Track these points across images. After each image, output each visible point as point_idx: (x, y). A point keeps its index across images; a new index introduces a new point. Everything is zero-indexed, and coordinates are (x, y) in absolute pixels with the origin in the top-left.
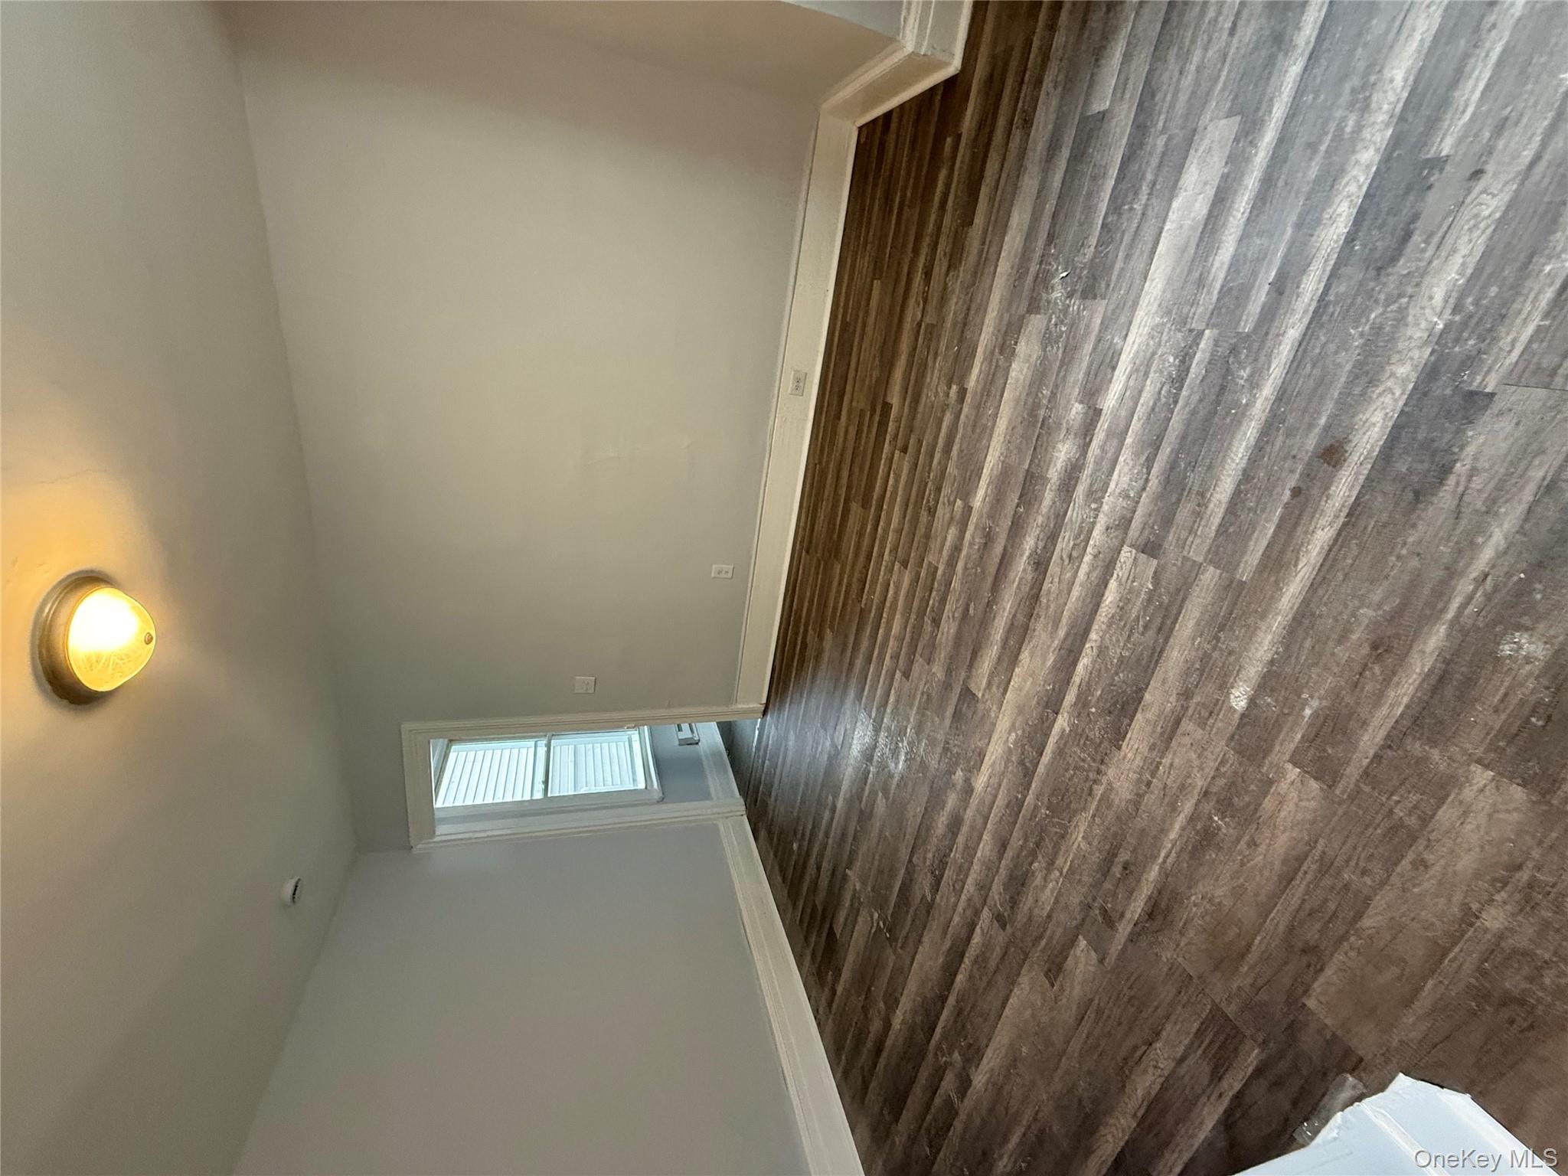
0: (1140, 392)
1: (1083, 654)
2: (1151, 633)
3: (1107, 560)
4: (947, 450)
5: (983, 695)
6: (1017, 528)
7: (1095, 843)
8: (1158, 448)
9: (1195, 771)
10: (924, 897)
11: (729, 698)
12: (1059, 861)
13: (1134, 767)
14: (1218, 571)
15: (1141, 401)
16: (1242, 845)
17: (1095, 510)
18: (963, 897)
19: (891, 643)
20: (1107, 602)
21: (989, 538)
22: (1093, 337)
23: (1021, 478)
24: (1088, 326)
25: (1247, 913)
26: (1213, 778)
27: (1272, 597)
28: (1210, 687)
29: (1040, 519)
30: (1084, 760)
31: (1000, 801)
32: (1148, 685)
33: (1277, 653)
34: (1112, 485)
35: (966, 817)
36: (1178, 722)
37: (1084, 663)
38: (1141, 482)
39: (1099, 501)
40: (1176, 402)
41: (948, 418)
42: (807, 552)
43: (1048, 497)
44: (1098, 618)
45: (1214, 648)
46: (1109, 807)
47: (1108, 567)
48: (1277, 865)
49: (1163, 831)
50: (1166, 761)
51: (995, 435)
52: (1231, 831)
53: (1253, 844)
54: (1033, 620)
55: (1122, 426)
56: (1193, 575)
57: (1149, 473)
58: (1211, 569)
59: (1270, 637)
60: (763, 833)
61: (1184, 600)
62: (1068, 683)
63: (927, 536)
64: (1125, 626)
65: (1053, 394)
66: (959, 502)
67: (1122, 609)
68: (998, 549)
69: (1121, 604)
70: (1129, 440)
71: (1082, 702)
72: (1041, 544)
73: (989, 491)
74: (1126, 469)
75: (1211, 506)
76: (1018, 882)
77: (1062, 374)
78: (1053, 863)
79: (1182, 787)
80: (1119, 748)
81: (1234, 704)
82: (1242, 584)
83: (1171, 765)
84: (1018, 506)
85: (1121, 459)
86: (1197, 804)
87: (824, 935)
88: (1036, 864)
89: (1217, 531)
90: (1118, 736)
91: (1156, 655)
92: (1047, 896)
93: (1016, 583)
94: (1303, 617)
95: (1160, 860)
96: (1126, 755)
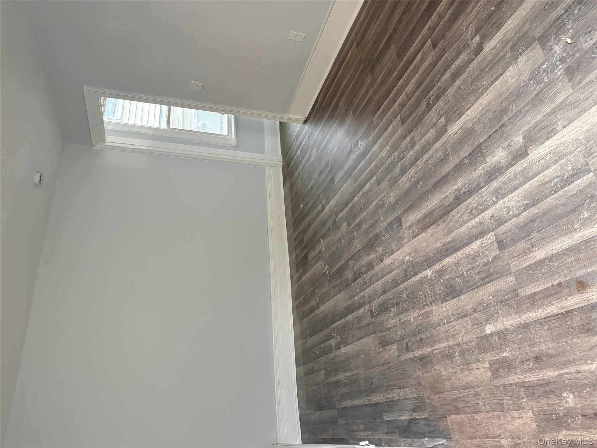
0: (548, 167)
1: (451, 256)
2: (478, 277)
3: (483, 230)
4: (455, 77)
5: (405, 229)
6: (459, 168)
7: (416, 323)
8: (534, 205)
9: (461, 335)
10: (347, 279)
12: (402, 316)
13: (444, 314)
14: (515, 282)
15: (545, 173)
16: (459, 368)
17: (494, 201)
18: (362, 294)
20: (472, 247)
21: (444, 159)
23: (476, 144)
25: (448, 385)
26: (464, 343)
27: (523, 310)
28: (483, 317)
29: (471, 177)
30: (428, 294)
31: (391, 275)
32: (465, 293)
33: (510, 329)
34: (507, 199)
35: (376, 268)
36: (466, 316)
37: (449, 260)
38: (518, 212)
39: (498, 199)
40: (555, 192)
43: (480, 171)
44: (465, 249)
45: (494, 306)
46: (428, 317)
47: (482, 233)
48: (464, 382)
49: (439, 342)
50: (455, 323)
51: (479, 102)
52: (459, 362)
53: (462, 370)
54: (441, 221)
55: (530, 174)
56: (507, 273)
57: (523, 212)
58: (513, 278)
59: (512, 322)
61: (497, 278)
62: (439, 261)
63: (420, 119)
64: (472, 263)
65: (515, 116)
66: (443, 120)
67: (475, 256)
68: (447, 169)
69: (476, 254)
70: (527, 186)
71: (440, 273)
72: (464, 190)
73: (459, 132)
74: (516, 198)
75: (532, 255)
76: (384, 308)
77: (527, 108)
78: (399, 315)
79: (453, 336)
80: (442, 303)
81: (486, 329)
82: (518, 296)
83: (455, 326)
84: (466, 157)
85: (518, 191)
86: (455, 345)
88: (392, 309)
89: (526, 267)
90: (444, 299)
91: (474, 287)
92: (392, 322)
93: (444, 196)
94: (525, 327)
95: (433, 348)
96: (442, 308)
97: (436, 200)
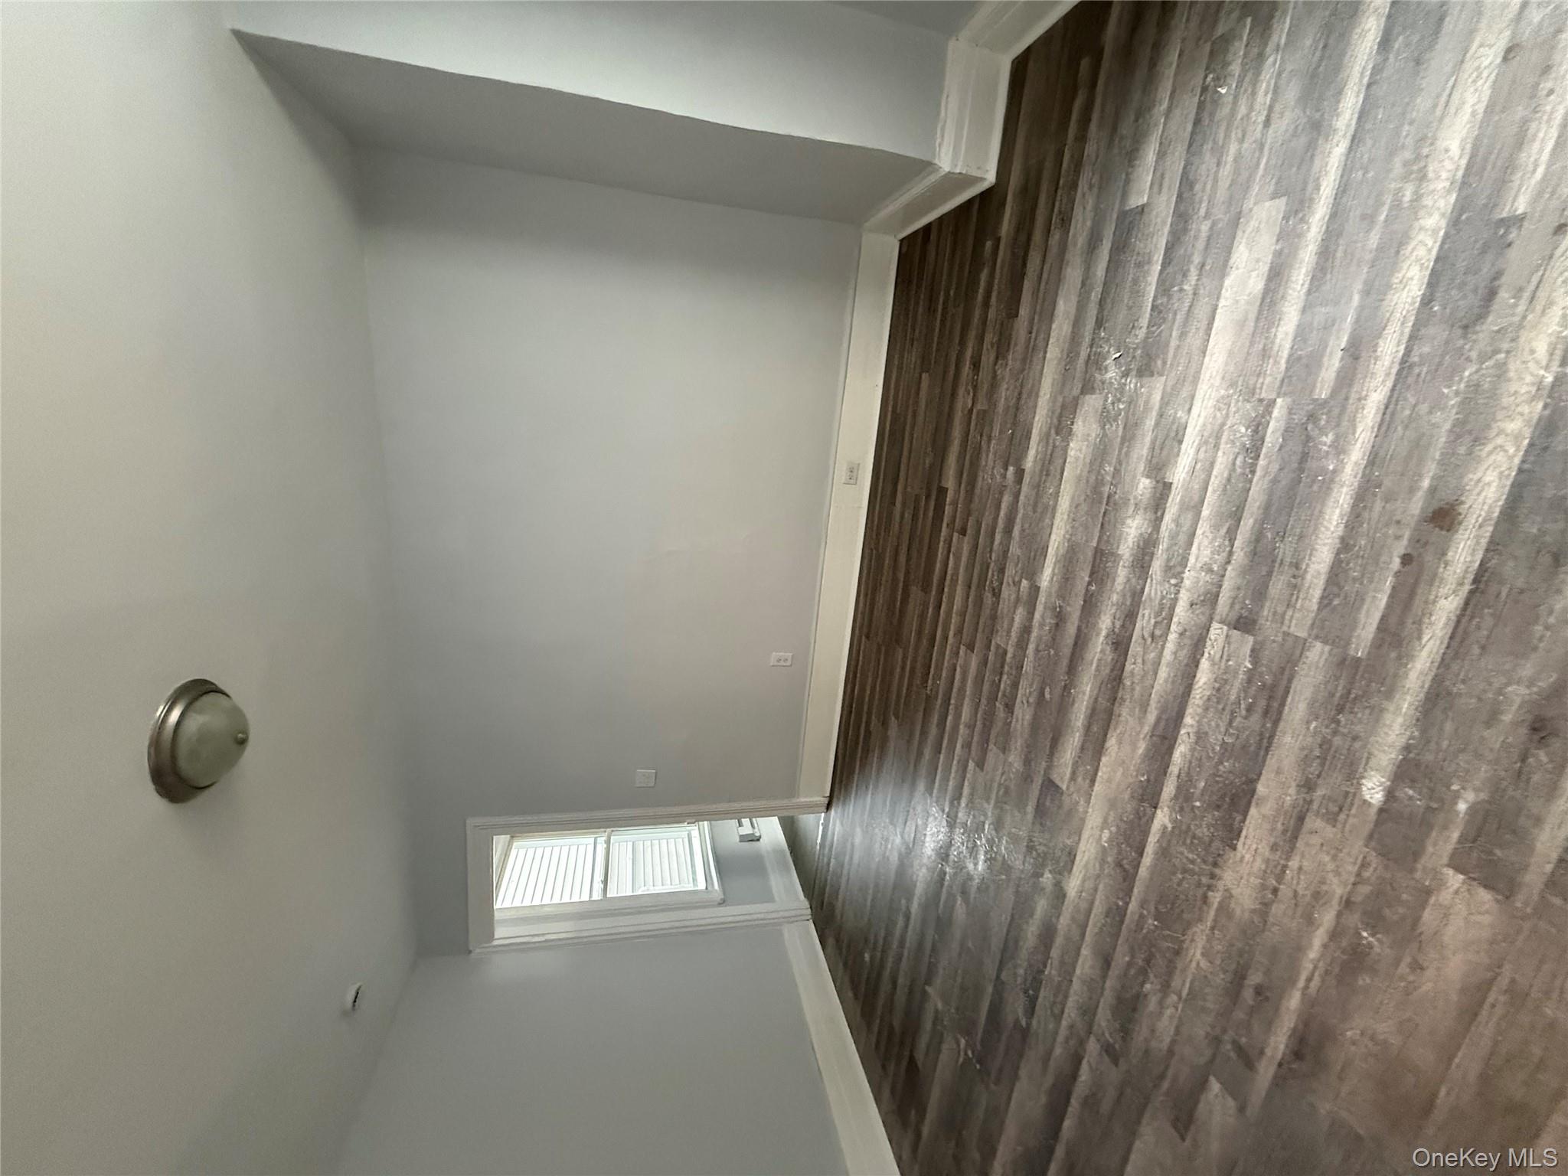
0: (1212, 464)
1: (1179, 741)
2: (1256, 717)
3: (1196, 638)
4: (1008, 531)
5: (1068, 788)
6: (1090, 606)
7: (1218, 962)
8: (1239, 521)
9: (1331, 875)
10: (1017, 1021)
11: (791, 791)
12: (1176, 983)
13: (1255, 869)
14: (1327, 648)
15: (1215, 473)
16: (1403, 968)
17: (1176, 585)
18: (1064, 1023)
19: (961, 731)
20: (1201, 683)
21: (1060, 618)
22: (1154, 414)
23: (1090, 554)
24: (1147, 402)
25: (1424, 1056)
26: (1354, 884)
27: (1396, 675)
28: (1337, 778)
29: (1115, 597)
30: (1193, 862)
31: (1098, 909)
32: (1260, 775)
33: (1411, 738)
34: (1192, 560)
35: (1059, 927)
36: (1301, 819)
37: (1180, 753)
38: (1225, 555)
39: (1179, 576)
40: (1253, 472)
41: (1007, 500)
42: (867, 637)
43: (1122, 574)
44: (1191, 701)
45: (1335, 733)
46: (1230, 916)
47: (1197, 644)
48: (1454, 997)
49: (1300, 949)
50: (1294, 864)
51: (1058, 515)
52: (1388, 951)
53: (1417, 967)
54: (1117, 704)
55: (1196, 498)
56: (1298, 652)
57: (1232, 546)
58: (1318, 645)
59: (1400, 720)
60: (831, 941)
61: (1290, 681)
62: (1165, 773)
63: (994, 617)
64: (1223, 709)
65: (1117, 471)
66: (1025, 583)
67: (1218, 690)
68: (1071, 629)
69: (1217, 685)
70: (1206, 512)
71: (1184, 794)
72: (1118, 624)
73: (1056, 571)
74: (1206, 542)
75: (1308, 577)
76: (1128, 1007)
77: (1125, 450)
78: (1169, 986)
79: (1317, 895)
80: (1234, 848)
81: (1367, 797)
82: (1358, 661)
83: (1300, 868)
84: (1089, 583)
85: (1199, 532)
86: (1339, 915)
87: (904, 1063)
88: (1148, 986)
89: (1320, 603)
90: (1231, 835)
91: (1266, 742)
92: (1166, 1025)
93: (1094, 665)
94: (1437, 698)
95: (1301, 984)
96: (1243, 857)
97: (1087, 684)
